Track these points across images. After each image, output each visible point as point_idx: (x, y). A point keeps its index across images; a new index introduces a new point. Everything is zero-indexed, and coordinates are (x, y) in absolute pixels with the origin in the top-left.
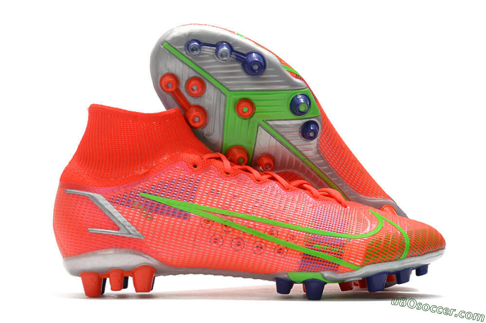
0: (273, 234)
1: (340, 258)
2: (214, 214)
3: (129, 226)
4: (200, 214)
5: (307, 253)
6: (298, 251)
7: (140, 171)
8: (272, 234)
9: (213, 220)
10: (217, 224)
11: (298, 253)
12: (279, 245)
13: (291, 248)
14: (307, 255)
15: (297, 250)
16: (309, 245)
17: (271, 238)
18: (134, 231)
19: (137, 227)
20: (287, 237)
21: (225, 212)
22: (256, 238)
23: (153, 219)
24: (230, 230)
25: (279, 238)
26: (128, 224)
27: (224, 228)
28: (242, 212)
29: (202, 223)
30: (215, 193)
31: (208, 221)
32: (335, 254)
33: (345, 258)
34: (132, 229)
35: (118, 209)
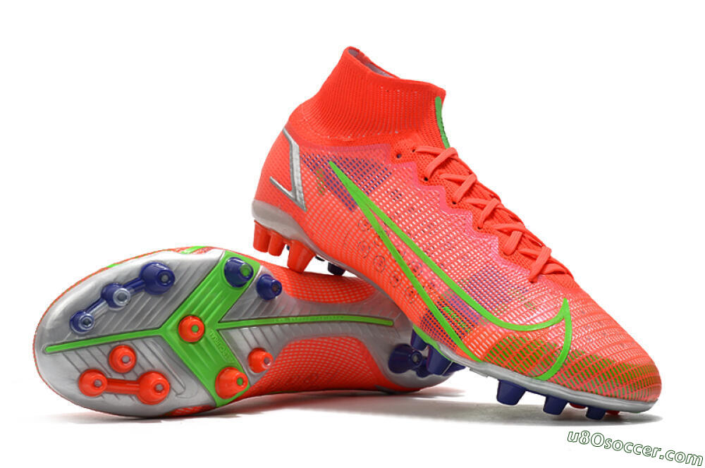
0: (416, 271)
1: (460, 337)
2: (378, 218)
3: (300, 192)
4: (365, 213)
5: (433, 312)
6: (425, 304)
7: (347, 137)
8: (414, 270)
9: (372, 224)
10: (373, 231)
11: (425, 306)
12: (412, 287)
13: (422, 296)
14: (431, 313)
15: (426, 302)
16: (441, 304)
17: (410, 274)
18: (301, 199)
19: (306, 196)
20: (426, 282)
21: (388, 221)
22: (398, 266)
23: (324, 194)
24: (380, 244)
25: (418, 278)
26: (301, 188)
27: (376, 239)
28: (405, 230)
29: (361, 222)
30: (396, 195)
31: (366, 223)
32: (458, 329)
33: (466, 340)
34: (300, 196)
35: (302, 169)
